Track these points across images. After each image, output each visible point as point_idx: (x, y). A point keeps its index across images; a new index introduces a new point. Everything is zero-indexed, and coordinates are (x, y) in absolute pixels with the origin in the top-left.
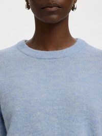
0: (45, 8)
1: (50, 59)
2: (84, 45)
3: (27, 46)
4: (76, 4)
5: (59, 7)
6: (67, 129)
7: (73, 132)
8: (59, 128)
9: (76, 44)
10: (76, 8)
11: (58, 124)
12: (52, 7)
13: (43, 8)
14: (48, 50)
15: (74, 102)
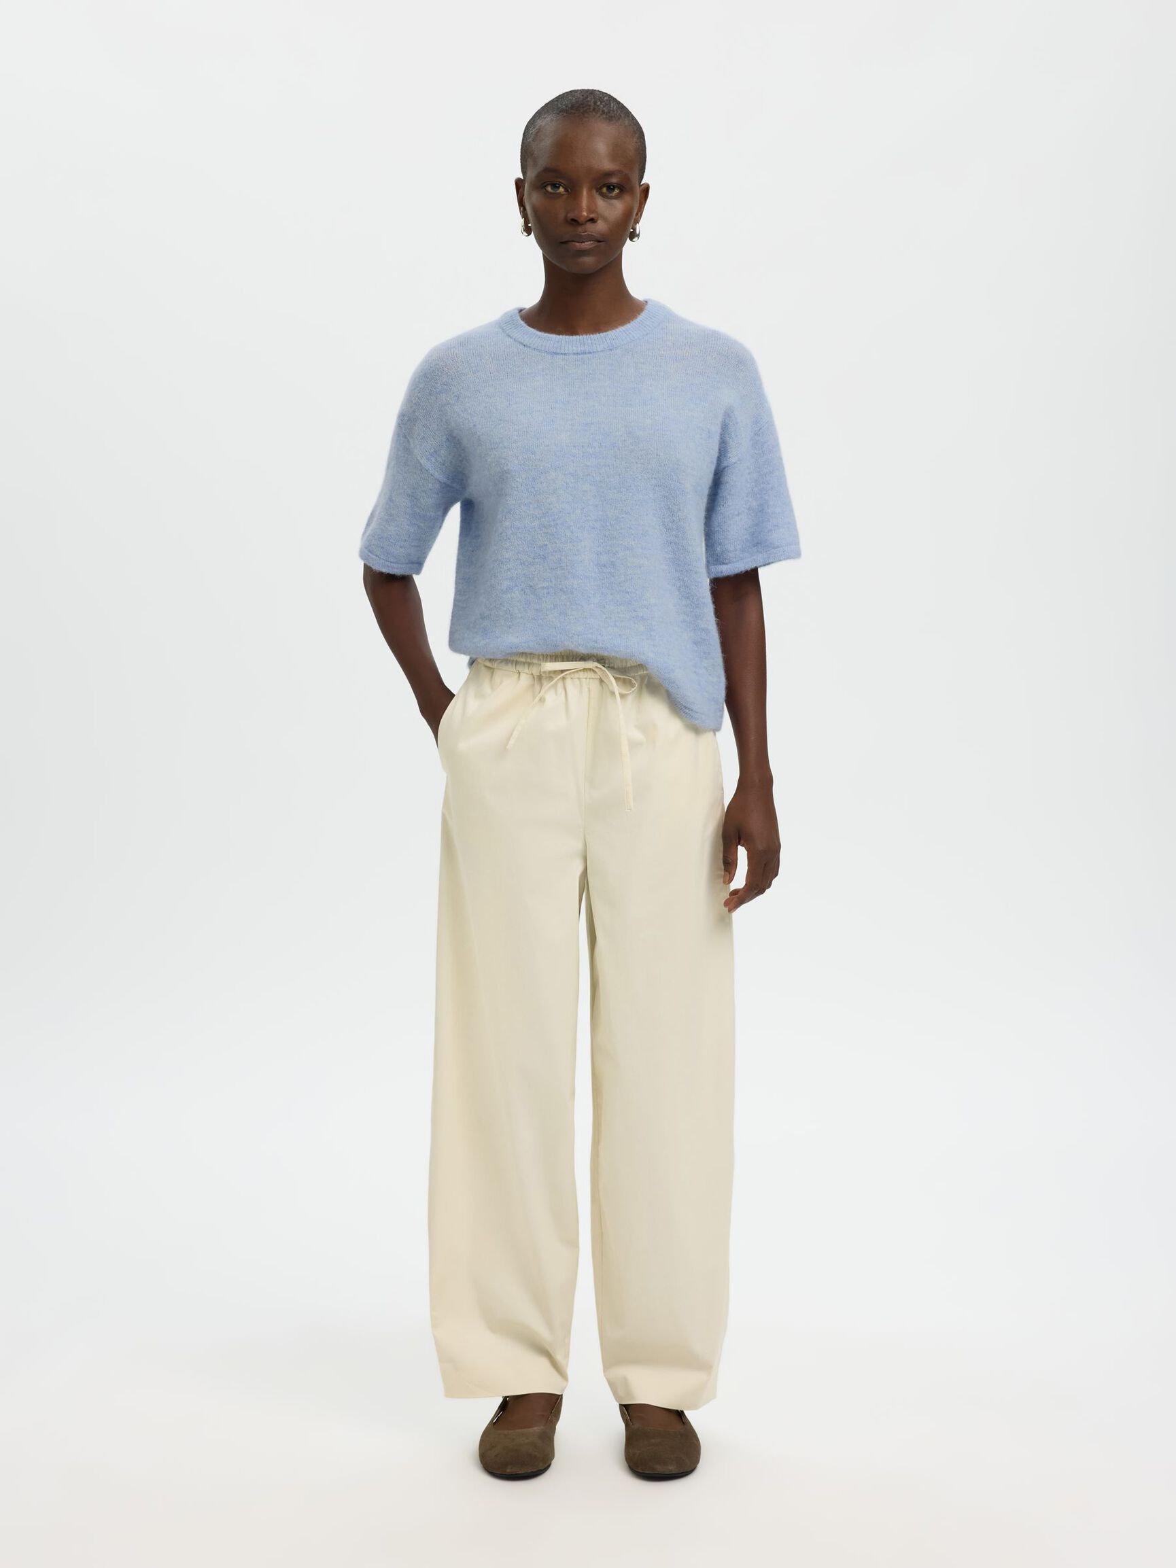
0: (566, 242)
1: (577, 354)
2: (667, 316)
3: (522, 322)
4: (638, 227)
5: (600, 242)
7: (627, 513)
9: (642, 317)
10: (638, 235)
12: (583, 242)
13: (563, 243)
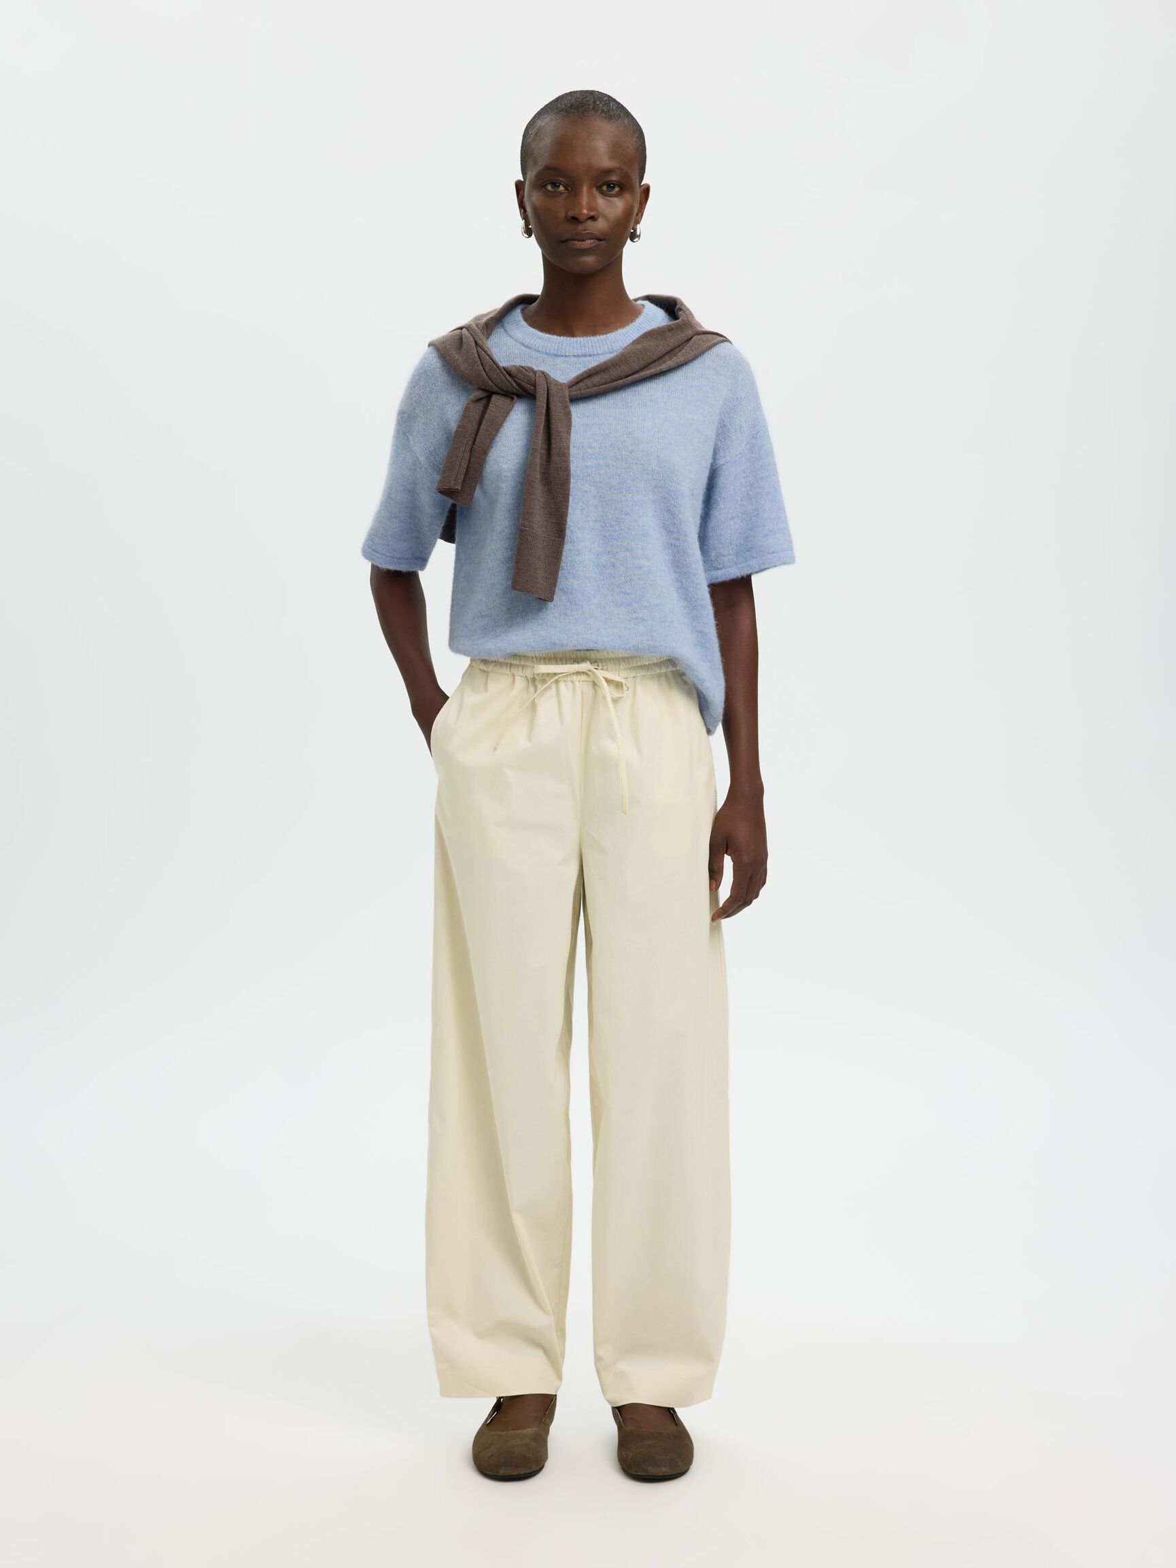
0: (566, 241)
1: (578, 356)
3: (524, 322)
4: (639, 227)
5: (601, 241)
6: (616, 508)
8: (597, 507)
10: (639, 236)
11: (594, 497)
12: (583, 240)
13: (562, 242)
14: (572, 335)
15: (631, 452)
